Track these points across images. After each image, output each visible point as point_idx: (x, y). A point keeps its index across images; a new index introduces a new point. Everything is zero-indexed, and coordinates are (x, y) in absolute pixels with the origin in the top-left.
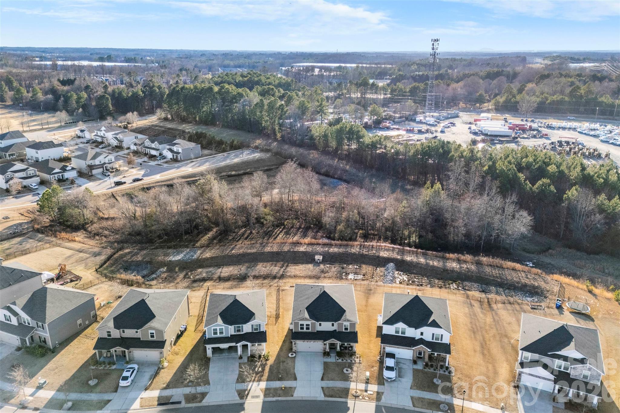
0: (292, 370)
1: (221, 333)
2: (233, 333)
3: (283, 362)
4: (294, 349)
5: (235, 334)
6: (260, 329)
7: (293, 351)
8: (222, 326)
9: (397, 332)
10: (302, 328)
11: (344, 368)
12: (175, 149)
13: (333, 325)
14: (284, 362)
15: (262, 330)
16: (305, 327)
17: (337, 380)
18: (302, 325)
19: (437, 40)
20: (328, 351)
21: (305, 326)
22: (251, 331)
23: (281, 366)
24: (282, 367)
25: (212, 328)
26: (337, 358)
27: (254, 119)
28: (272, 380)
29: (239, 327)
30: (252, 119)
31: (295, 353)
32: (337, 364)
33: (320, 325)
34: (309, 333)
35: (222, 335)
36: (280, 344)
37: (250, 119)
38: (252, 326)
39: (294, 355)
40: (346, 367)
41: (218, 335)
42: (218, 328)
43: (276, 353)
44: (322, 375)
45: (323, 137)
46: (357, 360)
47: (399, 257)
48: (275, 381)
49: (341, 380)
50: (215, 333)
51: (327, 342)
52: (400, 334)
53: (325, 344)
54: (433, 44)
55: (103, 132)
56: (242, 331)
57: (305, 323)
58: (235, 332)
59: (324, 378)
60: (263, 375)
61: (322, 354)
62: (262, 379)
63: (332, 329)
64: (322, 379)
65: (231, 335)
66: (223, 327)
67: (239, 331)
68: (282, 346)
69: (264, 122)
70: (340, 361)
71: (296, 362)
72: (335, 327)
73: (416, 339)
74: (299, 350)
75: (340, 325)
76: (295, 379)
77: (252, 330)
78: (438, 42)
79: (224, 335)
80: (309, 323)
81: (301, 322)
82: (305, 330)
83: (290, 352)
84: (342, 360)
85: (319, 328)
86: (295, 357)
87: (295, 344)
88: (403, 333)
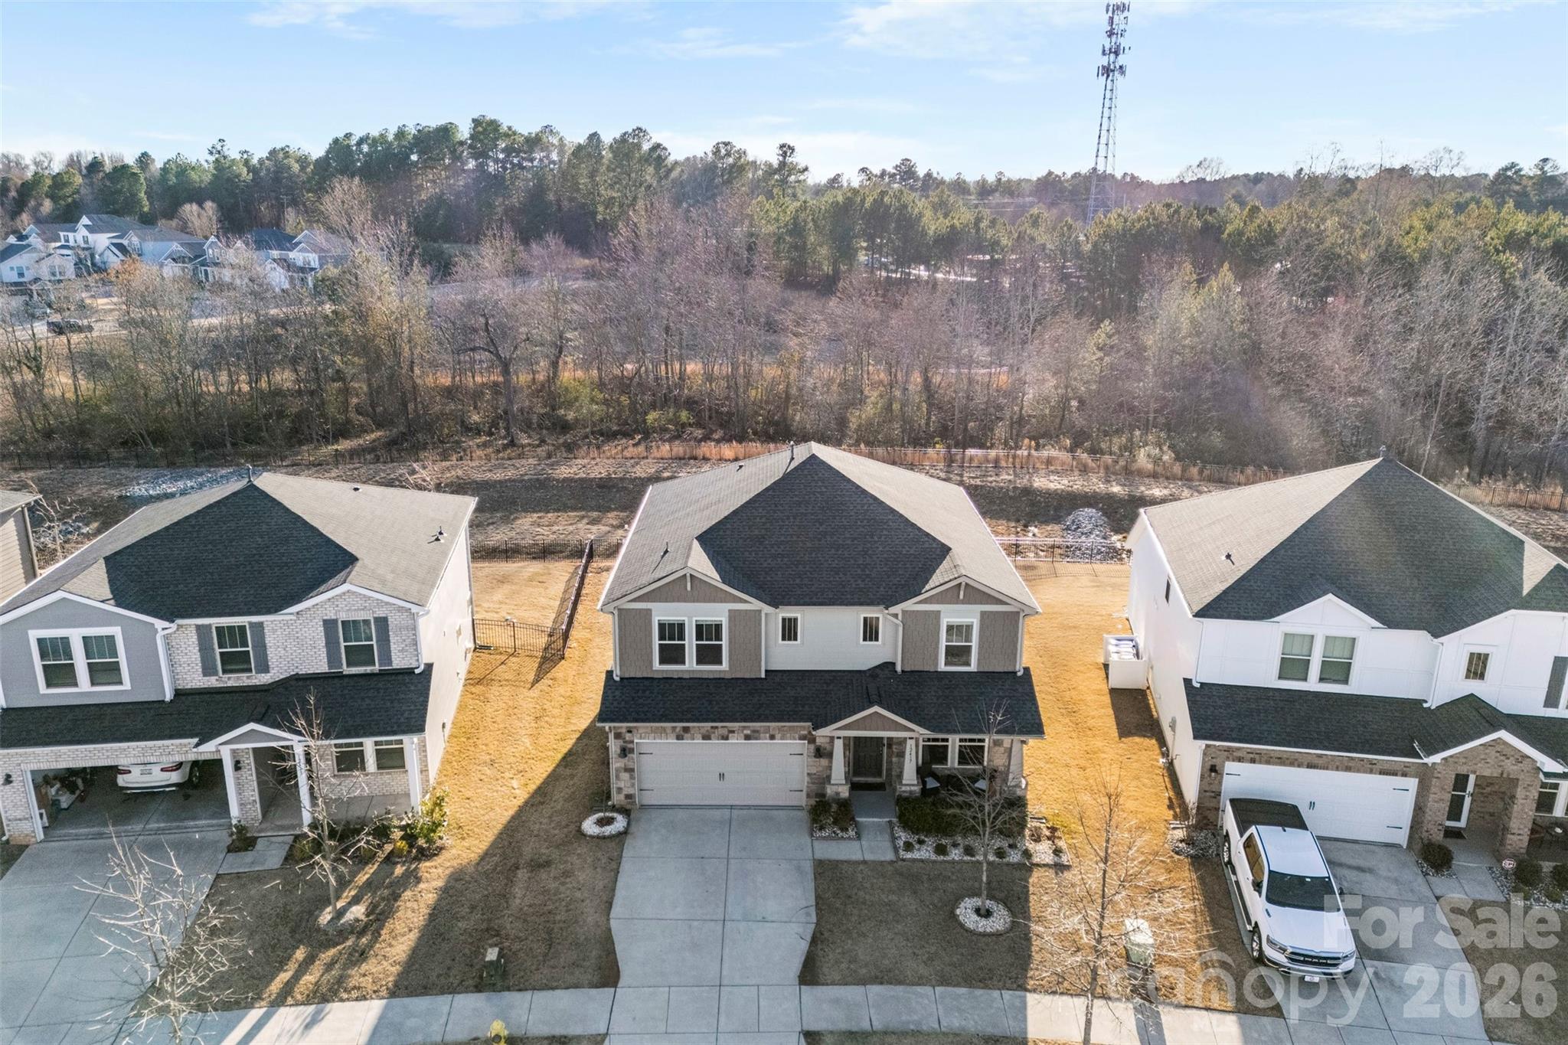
0: (591, 917)
1: (104, 671)
2: (196, 679)
3: (539, 865)
4: (621, 785)
5: (212, 682)
6: (386, 657)
7: (617, 799)
8: (108, 619)
9: (1293, 667)
10: (674, 654)
11: (958, 899)
12: (296, 256)
13: (871, 632)
14: (547, 864)
15: (398, 662)
16: (690, 643)
17: (920, 981)
18: (672, 631)
19: (1123, 8)
20: (844, 792)
21: (690, 633)
22: (321, 666)
23: (518, 891)
24: (521, 895)
25: (34, 635)
26: (903, 836)
27: (571, 200)
28: (425, 990)
29: (235, 635)
30: (565, 204)
31: (625, 812)
32: (909, 877)
33: (790, 630)
34: (719, 682)
35: (107, 692)
36: (542, 770)
37: (559, 201)
38: (329, 625)
39: (620, 823)
40: (975, 893)
41: (84, 689)
42: (76, 637)
43: (502, 815)
44: (804, 946)
45: (790, 233)
46: (1042, 852)
47: (1116, 489)
48: (452, 990)
49: (944, 981)
50: (59, 673)
51: (836, 734)
52: (1313, 684)
53: (820, 753)
54: (1111, 19)
55: (83, 232)
56: (264, 668)
57: (690, 614)
58: (208, 670)
59: (826, 969)
60: (363, 955)
61: (804, 815)
62: (355, 977)
63: (866, 656)
64: (810, 974)
65: (179, 693)
66: (116, 631)
67: (235, 662)
68: (553, 778)
69: (601, 209)
70: (925, 853)
71: (626, 866)
72: (886, 649)
73: (1433, 703)
74: (649, 799)
75: (920, 629)
76: (608, 975)
77: (332, 657)
78: (1126, 14)
79: (124, 689)
80: (717, 613)
81: (663, 612)
82: (691, 664)
83: (591, 811)
84: (941, 850)
85: (783, 656)
86: (625, 833)
87: (624, 752)
88: (1336, 670)
